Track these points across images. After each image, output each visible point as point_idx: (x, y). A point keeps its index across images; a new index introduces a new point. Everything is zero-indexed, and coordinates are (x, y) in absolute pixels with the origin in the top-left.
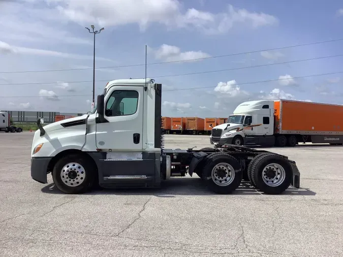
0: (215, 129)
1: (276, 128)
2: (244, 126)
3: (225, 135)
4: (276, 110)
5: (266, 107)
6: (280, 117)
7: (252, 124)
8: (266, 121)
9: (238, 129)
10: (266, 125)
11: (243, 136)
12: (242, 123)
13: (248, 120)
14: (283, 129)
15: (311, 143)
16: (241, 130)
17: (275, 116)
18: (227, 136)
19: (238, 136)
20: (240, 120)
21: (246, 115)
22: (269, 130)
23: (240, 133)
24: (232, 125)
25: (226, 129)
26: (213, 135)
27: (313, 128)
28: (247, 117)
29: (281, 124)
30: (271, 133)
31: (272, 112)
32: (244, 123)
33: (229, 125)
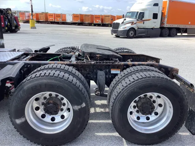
0: (115, 23)
1: (162, 23)
2: (137, 20)
3: (122, 27)
4: (163, 8)
5: (156, 5)
6: (166, 14)
7: (143, 19)
8: (155, 16)
9: (132, 23)
10: (155, 20)
11: (136, 29)
12: (136, 18)
13: (141, 16)
14: (167, 23)
15: (186, 34)
16: (134, 24)
17: (162, 13)
18: (123, 28)
19: (132, 29)
20: (135, 15)
21: (140, 11)
22: (156, 24)
23: (134, 26)
24: (128, 19)
25: (123, 23)
26: (113, 28)
27: (190, 23)
28: (141, 13)
29: (166, 19)
30: (158, 26)
31: (161, 9)
32: (137, 18)
33: (125, 20)
